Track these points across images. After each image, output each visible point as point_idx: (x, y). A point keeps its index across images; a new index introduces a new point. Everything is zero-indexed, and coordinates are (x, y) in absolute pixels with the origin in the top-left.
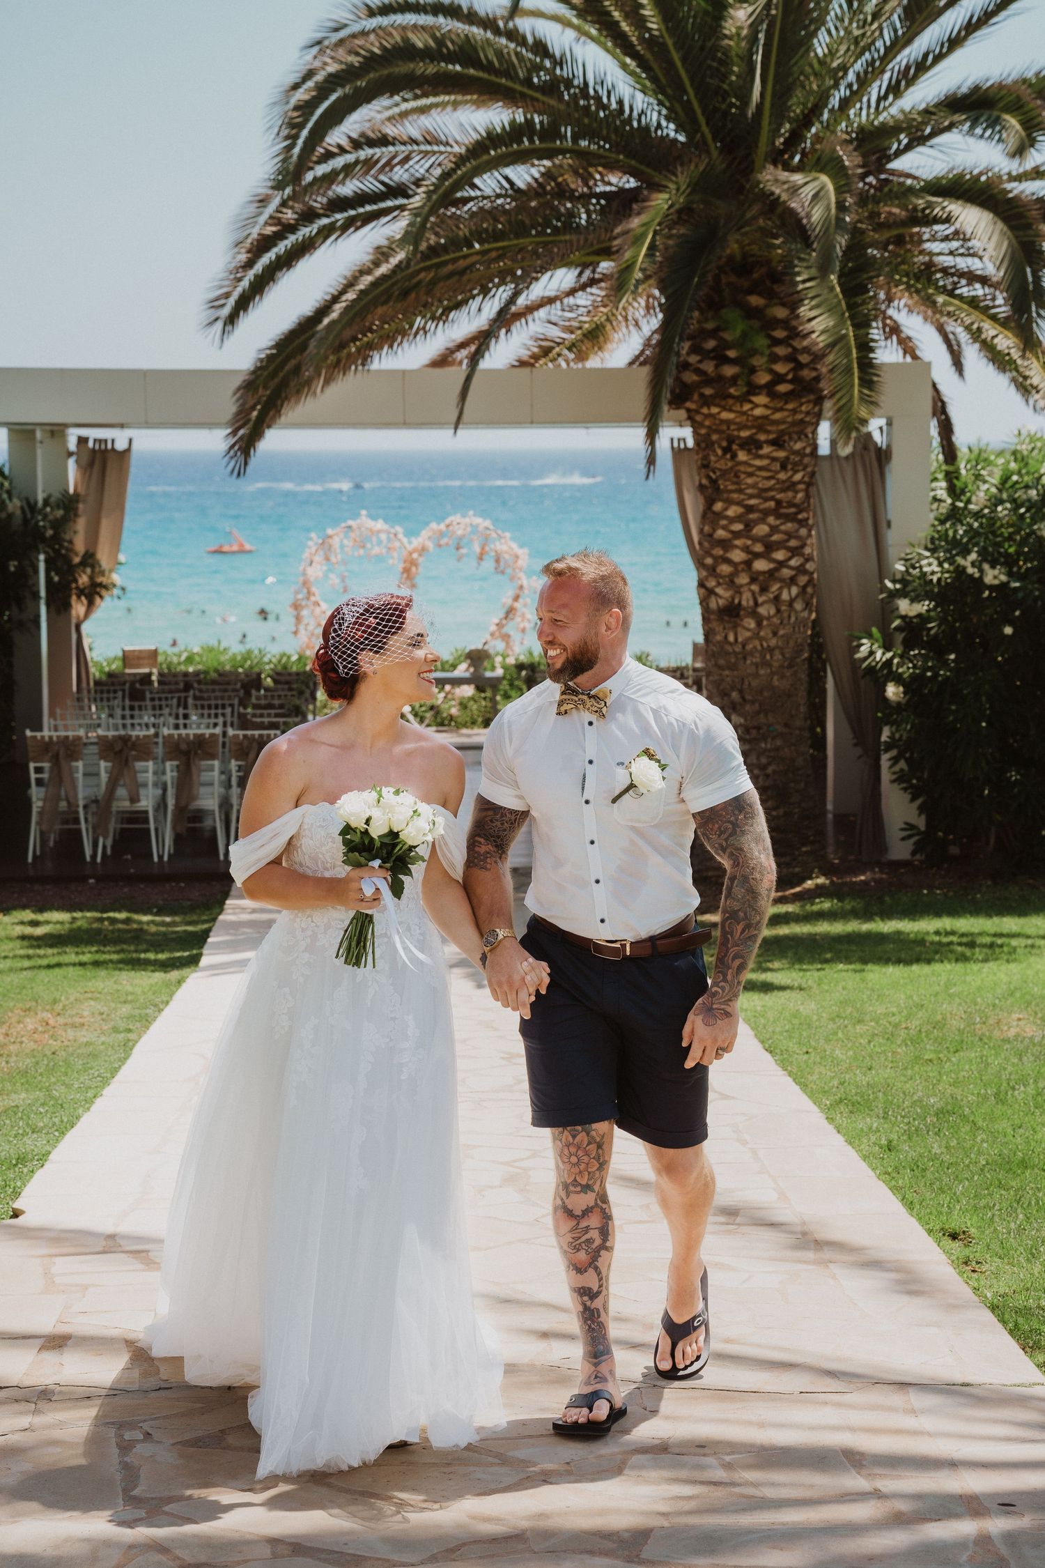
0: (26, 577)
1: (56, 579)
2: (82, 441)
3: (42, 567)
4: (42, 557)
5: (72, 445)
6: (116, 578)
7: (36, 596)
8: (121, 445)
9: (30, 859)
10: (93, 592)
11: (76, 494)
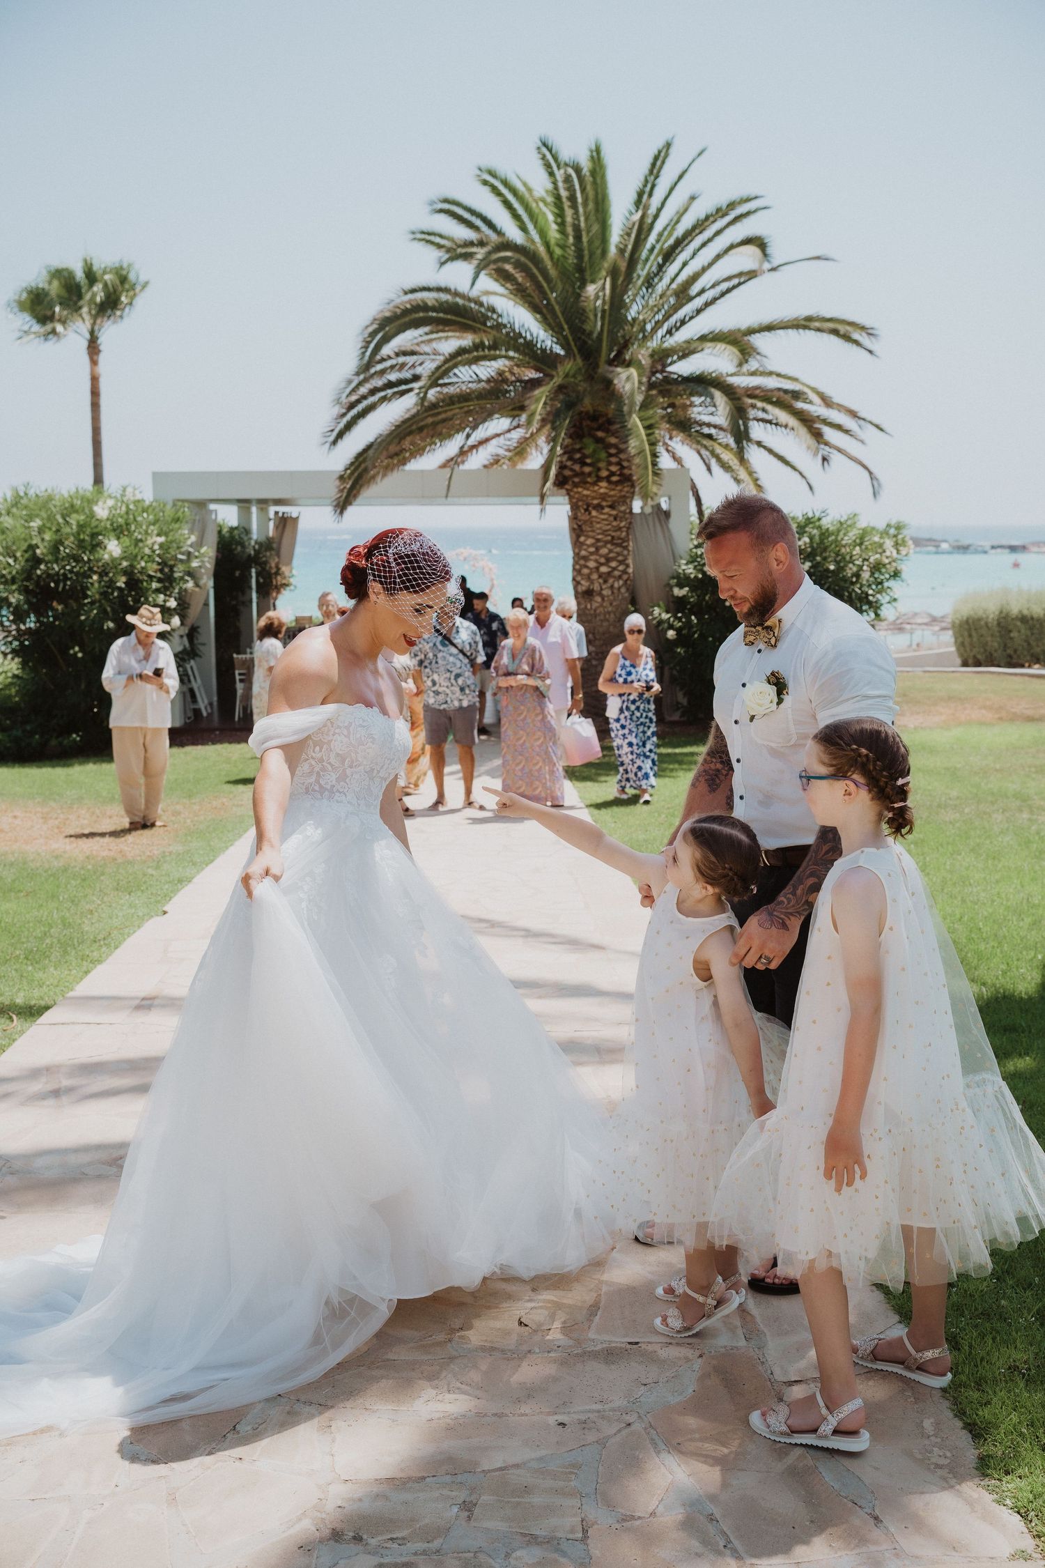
0: (246, 579)
1: (261, 580)
2: (277, 513)
3: (254, 574)
4: (253, 571)
5: (272, 515)
6: (292, 580)
7: (250, 588)
8: (294, 515)
9: (236, 719)
10: (278, 589)
11: (273, 538)
